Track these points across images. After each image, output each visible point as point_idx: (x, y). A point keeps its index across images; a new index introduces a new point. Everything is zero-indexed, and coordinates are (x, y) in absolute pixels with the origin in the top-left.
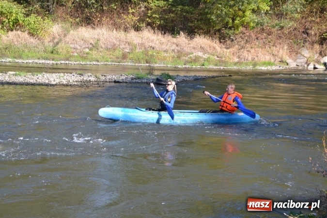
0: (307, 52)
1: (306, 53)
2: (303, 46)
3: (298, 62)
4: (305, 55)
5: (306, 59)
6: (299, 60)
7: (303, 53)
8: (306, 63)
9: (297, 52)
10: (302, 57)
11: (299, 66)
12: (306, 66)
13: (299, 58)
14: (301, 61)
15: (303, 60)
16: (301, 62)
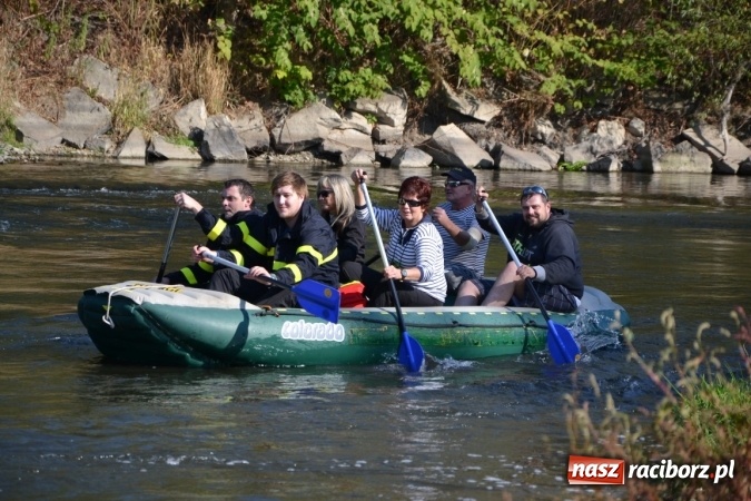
0: (111, 75)
1: (105, 79)
2: (90, 48)
3: (68, 127)
4: (102, 93)
5: (107, 112)
6: (73, 119)
7: (90, 83)
8: (109, 131)
9: (63, 74)
10: (88, 102)
11: (76, 147)
12: (108, 145)
13: (72, 109)
14: (85, 120)
15: (95, 115)
16: (83, 128)
